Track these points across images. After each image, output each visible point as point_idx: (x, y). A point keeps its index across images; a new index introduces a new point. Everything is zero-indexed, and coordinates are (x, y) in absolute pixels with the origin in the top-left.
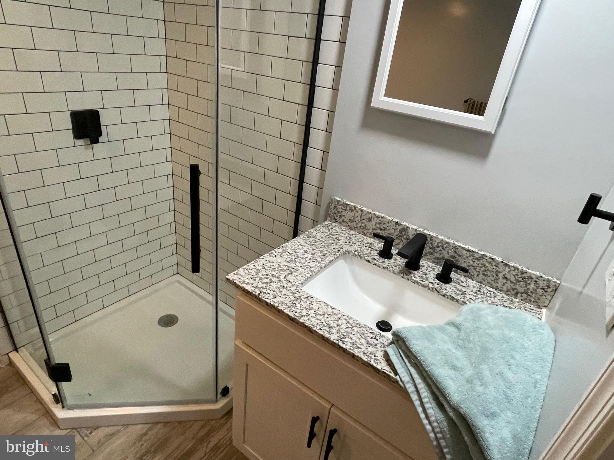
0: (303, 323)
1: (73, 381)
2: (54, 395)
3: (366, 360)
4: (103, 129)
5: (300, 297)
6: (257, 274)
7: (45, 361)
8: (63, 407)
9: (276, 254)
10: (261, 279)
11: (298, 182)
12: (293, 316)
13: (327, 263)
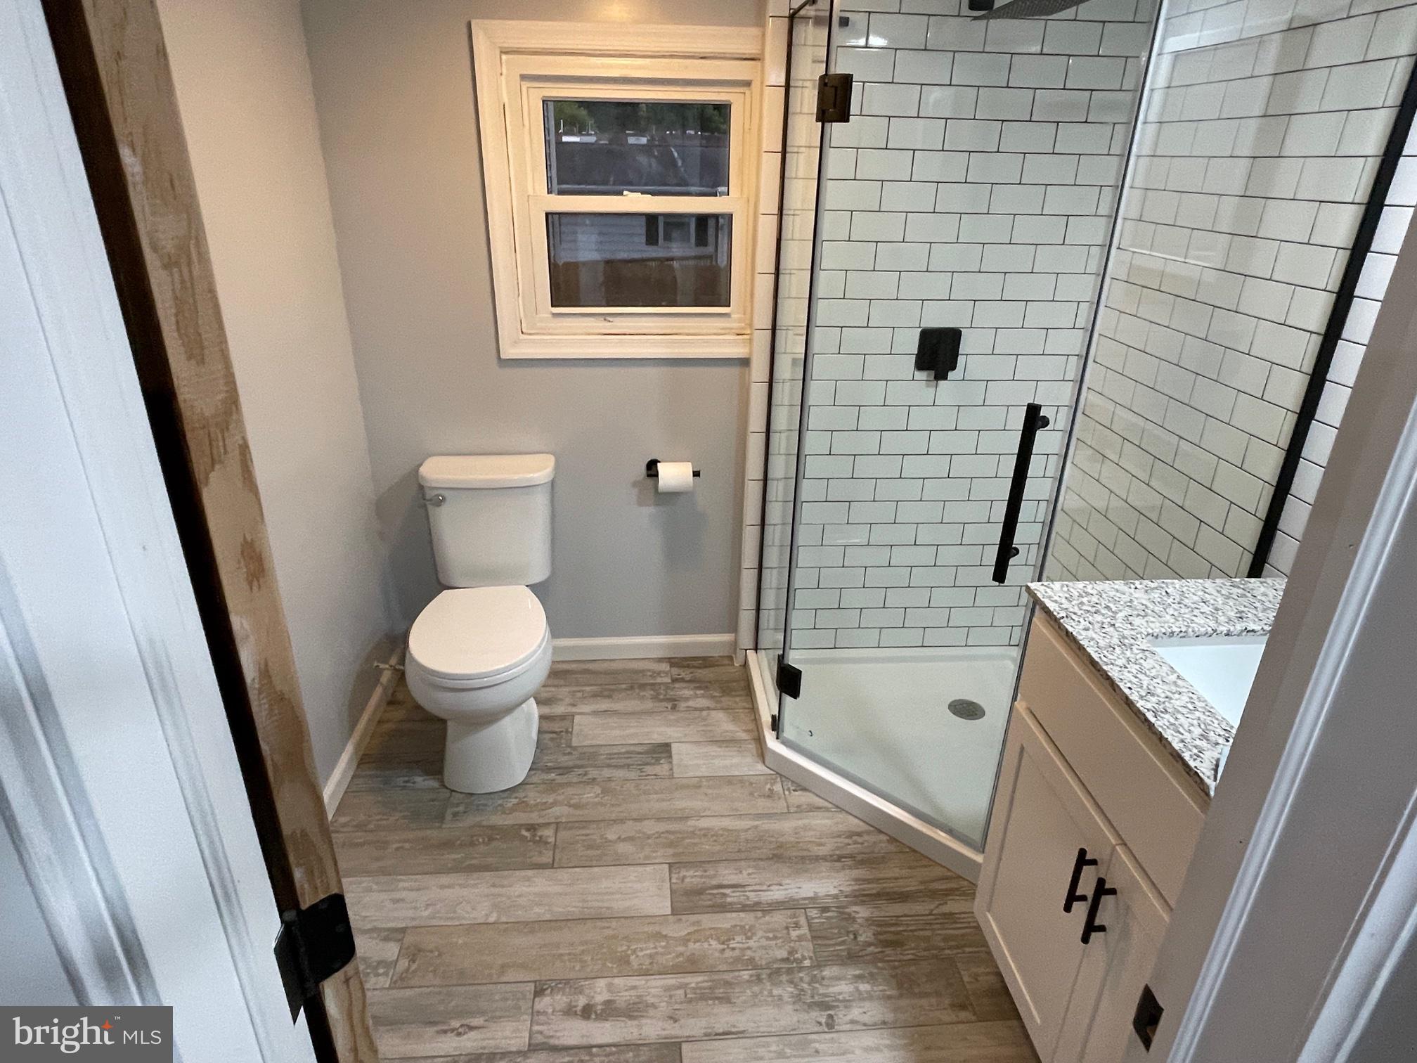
0: (1105, 672)
1: (798, 699)
2: (773, 717)
3: (1177, 748)
4: (961, 360)
5: (1132, 645)
6: (1080, 596)
7: (779, 656)
8: (777, 738)
9: (1139, 586)
10: (1082, 603)
11: (1273, 489)
12: (1097, 659)
13: (1235, 629)
